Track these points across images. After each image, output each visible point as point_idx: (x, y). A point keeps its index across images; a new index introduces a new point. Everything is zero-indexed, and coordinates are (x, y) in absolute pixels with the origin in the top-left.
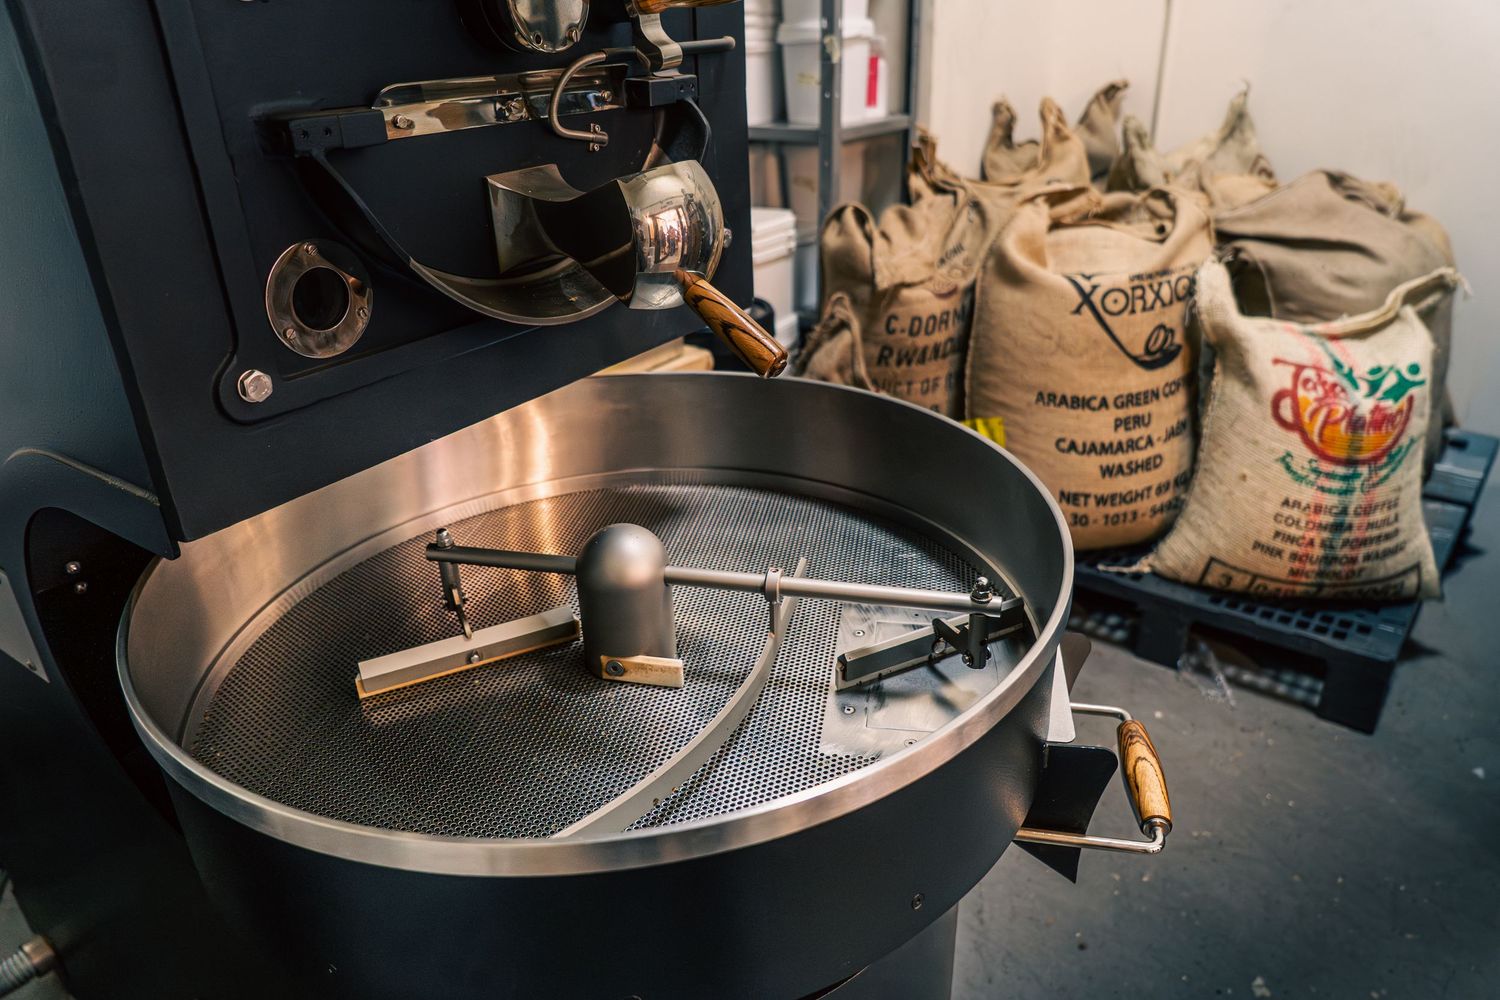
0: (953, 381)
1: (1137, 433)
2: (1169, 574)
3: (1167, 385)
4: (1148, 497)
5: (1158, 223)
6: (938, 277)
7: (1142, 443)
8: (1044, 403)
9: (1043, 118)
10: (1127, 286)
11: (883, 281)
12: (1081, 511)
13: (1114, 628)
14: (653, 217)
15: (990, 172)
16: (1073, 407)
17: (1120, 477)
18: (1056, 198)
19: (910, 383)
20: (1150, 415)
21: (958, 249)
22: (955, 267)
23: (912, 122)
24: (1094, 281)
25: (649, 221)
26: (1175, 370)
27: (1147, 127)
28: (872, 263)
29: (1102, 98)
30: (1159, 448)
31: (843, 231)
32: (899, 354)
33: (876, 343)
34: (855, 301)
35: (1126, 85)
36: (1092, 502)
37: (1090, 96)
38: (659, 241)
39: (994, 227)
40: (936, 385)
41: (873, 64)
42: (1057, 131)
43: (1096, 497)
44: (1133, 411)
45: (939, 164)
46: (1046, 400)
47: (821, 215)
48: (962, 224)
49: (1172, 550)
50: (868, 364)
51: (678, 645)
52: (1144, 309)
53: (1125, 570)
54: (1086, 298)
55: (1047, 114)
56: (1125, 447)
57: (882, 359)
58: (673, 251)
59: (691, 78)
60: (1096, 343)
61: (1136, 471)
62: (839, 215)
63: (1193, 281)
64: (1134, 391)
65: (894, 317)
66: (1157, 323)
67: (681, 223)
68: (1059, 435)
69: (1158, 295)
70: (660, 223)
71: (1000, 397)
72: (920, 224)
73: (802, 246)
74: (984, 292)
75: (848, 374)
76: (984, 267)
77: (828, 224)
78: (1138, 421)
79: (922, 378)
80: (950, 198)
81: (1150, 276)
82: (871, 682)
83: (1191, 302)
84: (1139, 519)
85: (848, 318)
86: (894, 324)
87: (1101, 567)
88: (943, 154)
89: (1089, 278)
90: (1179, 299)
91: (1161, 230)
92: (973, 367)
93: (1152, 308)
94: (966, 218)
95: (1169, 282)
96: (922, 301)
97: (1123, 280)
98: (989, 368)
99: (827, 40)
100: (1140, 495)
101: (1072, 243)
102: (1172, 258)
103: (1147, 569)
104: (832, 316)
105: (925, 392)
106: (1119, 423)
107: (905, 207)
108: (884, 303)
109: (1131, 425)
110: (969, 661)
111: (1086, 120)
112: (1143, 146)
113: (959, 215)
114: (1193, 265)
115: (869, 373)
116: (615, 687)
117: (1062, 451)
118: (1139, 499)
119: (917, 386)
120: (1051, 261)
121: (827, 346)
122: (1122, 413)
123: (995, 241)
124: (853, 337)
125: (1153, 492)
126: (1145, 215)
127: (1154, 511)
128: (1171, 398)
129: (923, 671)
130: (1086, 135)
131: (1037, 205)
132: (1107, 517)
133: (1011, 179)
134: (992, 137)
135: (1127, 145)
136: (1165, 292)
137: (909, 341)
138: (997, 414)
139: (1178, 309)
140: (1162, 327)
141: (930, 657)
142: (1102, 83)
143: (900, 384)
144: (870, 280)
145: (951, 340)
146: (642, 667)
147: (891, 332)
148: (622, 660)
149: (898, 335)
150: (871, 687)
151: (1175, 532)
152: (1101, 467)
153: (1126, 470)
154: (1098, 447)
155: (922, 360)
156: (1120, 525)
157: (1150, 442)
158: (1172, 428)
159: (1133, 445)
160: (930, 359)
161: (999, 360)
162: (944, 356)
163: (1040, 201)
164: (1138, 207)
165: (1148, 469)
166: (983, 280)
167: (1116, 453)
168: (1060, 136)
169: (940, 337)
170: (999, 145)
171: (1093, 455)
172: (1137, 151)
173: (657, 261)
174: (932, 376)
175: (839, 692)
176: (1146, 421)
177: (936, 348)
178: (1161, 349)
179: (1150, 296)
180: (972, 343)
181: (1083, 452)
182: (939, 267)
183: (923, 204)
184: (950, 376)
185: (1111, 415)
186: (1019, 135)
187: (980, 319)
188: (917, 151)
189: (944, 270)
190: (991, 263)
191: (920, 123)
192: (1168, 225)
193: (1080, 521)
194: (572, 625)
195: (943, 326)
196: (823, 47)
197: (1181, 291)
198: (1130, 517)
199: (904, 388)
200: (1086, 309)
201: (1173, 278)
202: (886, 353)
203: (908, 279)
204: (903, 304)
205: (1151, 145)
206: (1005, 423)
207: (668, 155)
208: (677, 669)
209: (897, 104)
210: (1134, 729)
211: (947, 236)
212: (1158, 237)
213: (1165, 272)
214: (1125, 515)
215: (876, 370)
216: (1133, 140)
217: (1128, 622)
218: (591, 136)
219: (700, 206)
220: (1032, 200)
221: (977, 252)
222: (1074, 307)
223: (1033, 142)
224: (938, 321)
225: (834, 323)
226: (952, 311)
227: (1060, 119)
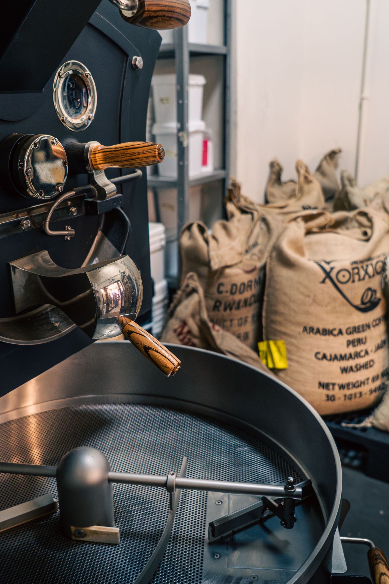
0: (255, 319)
1: (359, 348)
2: (382, 428)
3: (374, 320)
4: (367, 384)
5: (363, 229)
6: (245, 261)
7: (363, 354)
8: (307, 332)
9: (298, 171)
10: (349, 267)
11: (215, 265)
12: (331, 393)
13: (353, 459)
14: (105, 289)
15: (270, 199)
16: (323, 334)
17: (351, 373)
18: (307, 219)
19: (231, 321)
20: (366, 338)
21: (255, 245)
22: (254, 254)
23: (227, 174)
24: (332, 265)
25: (102, 291)
26: (378, 312)
27: (353, 175)
28: (208, 255)
29: (328, 158)
30: (372, 356)
31: (191, 237)
32: (225, 304)
33: (212, 299)
34: (200, 276)
35: (340, 151)
36: (337, 387)
37: (321, 156)
38: (108, 302)
39: (275, 234)
40: (246, 321)
41: (205, 144)
42: (306, 178)
43: (339, 385)
44: (356, 336)
45: (243, 197)
46: (308, 330)
47: (179, 227)
48: (257, 230)
49: (383, 414)
50: (208, 310)
51: (115, 514)
52: (359, 280)
53: (357, 426)
54: (328, 275)
55: (300, 168)
56: (353, 356)
57: (216, 307)
58: (116, 305)
59: (119, 197)
60: (334, 299)
61: (360, 370)
62: (189, 228)
63: (384, 264)
64: (357, 325)
65: (222, 284)
66: (367, 287)
67: (120, 289)
68: (317, 350)
69: (366, 272)
70: (109, 292)
71: (282, 329)
72: (234, 231)
73: (169, 242)
74: (271, 270)
75: (197, 318)
76: (270, 256)
77: (183, 232)
78: (360, 341)
79: (239, 317)
80: (249, 216)
81: (362, 262)
82: (228, 536)
83: (384, 275)
84: (364, 396)
85: (197, 287)
86: (222, 288)
87: (344, 425)
88: (244, 192)
89: (328, 263)
90: (378, 273)
91: (365, 233)
92: (267, 312)
93: (364, 279)
94: (259, 227)
95: (372, 265)
96: (237, 275)
97: (347, 264)
98: (276, 313)
99: (180, 134)
100: (363, 383)
101: (318, 243)
102: (373, 251)
103: (369, 425)
104: (187, 286)
105: (240, 325)
106: (350, 343)
107: (225, 222)
108: (216, 277)
109: (356, 343)
110: (284, 524)
111: (320, 169)
112: (352, 185)
113: (255, 225)
114: (384, 254)
115: (209, 316)
116: (80, 545)
117: (319, 359)
118: (362, 385)
119: (235, 322)
120: (307, 253)
121: (185, 302)
122: (351, 337)
123: (275, 242)
124: (200, 297)
125: (370, 381)
126: (356, 224)
127: (371, 392)
128: (377, 327)
129: (257, 528)
130: (320, 177)
131: (298, 223)
132: (345, 396)
133: (281, 204)
134: (270, 180)
135: (344, 185)
136: (370, 270)
137: (231, 298)
138: (281, 339)
139: (378, 278)
140: (369, 289)
141: (261, 518)
142: (328, 150)
143: (225, 321)
144: (208, 264)
145: (253, 296)
146: (95, 532)
147: (220, 292)
148: (84, 528)
149: (224, 294)
150: (229, 539)
151: (383, 403)
152: (341, 368)
153: (355, 369)
154: (339, 357)
155: (238, 308)
156: (353, 400)
157: (367, 353)
158: (378, 345)
159: (357, 355)
160: (242, 307)
161: (281, 308)
162: (250, 305)
163: (299, 220)
164: (352, 219)
165: (367, 368)
166: (270, 263)
167: (348, 359)
168: (308, 181)
169: (248, 294)
170: (274, 184)
171: (336, 361)
172: (349, 188)
173: (108, 311)
174: (243, 316)
175: (210, 544)
176: (364, 341)
177: (246, 301)
178: (370, 301)
179: (362, 273)
180: (265, 298)
181: (330, 360)
182: (245, 255)
183: (235, 220)
184: (253, 316)
185: (345, 338)
186: (285, 177)
187: (270, 286)
188: (230, 191)
189: (248, 256)
190: (274, 254)
191: (232, 176)
192: (369, 231)
193: (331, 398)
194: (53, 505)
195: (249, 289)
196: (178, 138)
197: (379, 269)
198: (358, 395)
199: (228, 323)
200: (328, 281)
201: (374, 262)
202: (218, 304)
203: (229, 263)
204: (226, 277)
205: (356, 185)
206: (287, 344)
207: (107, 237)
208: (116, 533)
209: (218, 164)
210: (377, 553)
211: (249, 237)
212: (364, 238)
213: (369, 259)
214: (355, 394)
215: (213, 314)
216: (347, 182)
217: (360, 455)
218: (66, 233)
219: (129, 278)
220: (295, 219)
221: (266, 246)
222: (321, 280)
223: (292, 181)
224: (246, 286)
225: (189, 290)
226: (253, 280)
227: (307, 171)
